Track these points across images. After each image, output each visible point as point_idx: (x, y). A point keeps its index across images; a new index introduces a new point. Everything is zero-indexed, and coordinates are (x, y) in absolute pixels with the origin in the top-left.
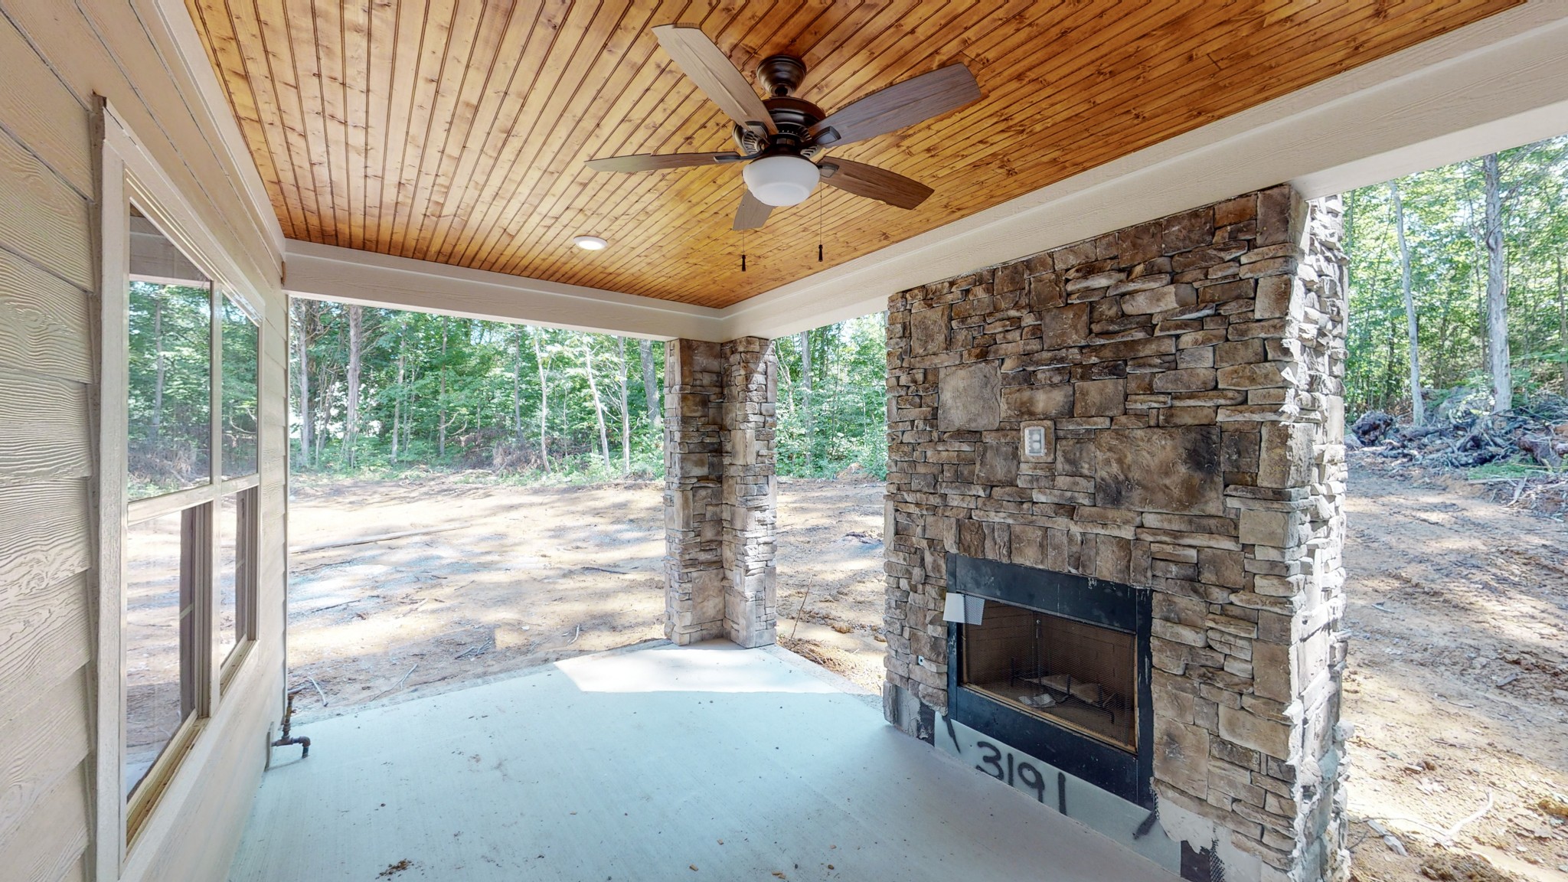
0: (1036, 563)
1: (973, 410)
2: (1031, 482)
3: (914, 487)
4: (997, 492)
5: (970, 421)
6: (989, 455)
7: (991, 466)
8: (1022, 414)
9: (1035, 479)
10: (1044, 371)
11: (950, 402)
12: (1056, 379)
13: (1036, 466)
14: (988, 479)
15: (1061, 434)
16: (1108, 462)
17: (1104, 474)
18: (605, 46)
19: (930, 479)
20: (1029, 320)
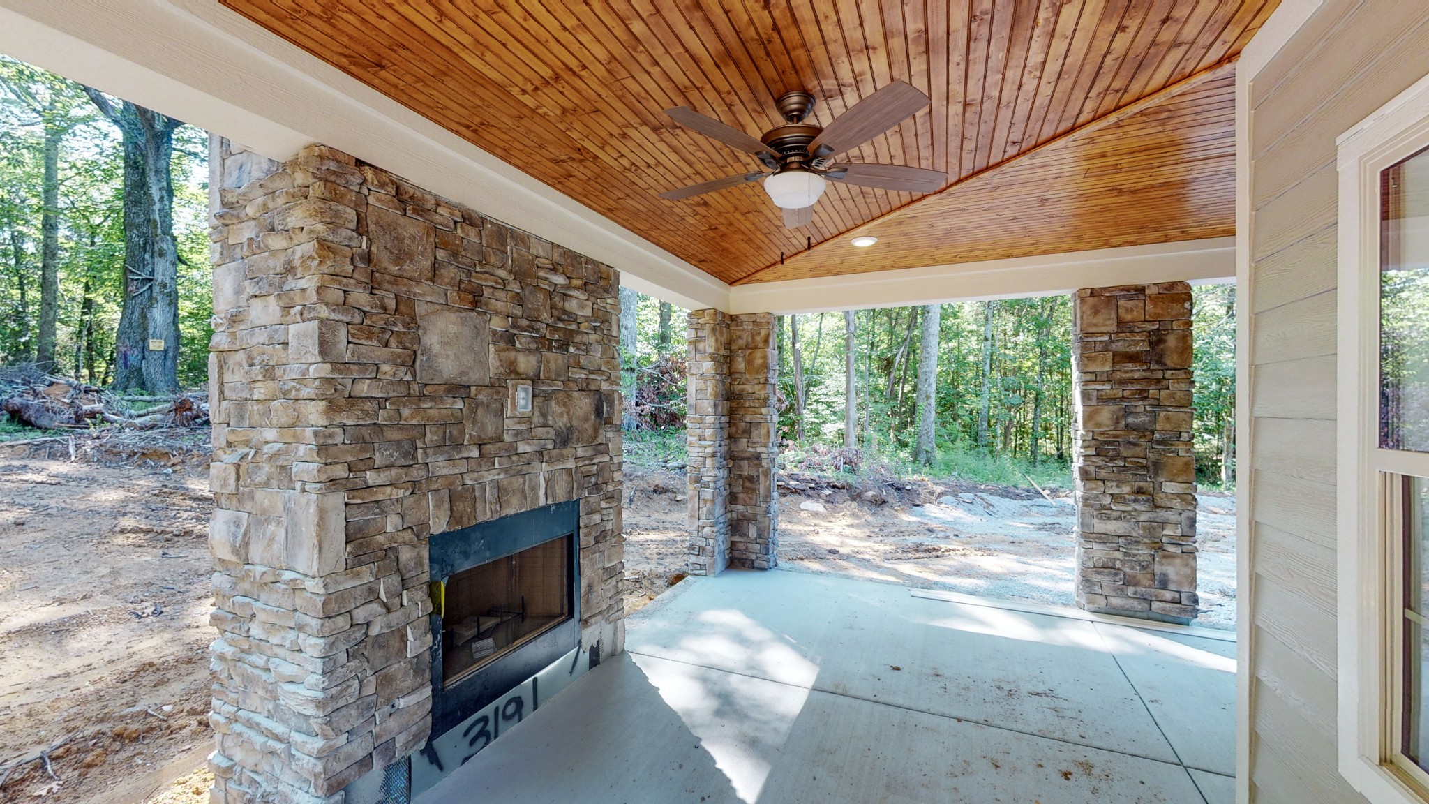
0: (521, 508)
1: (466, 363)
2: (516, 435)
3: (378, 460)
4: (489, 448)
5: (461, 374)
6: (480, 411)
7: (482, 424)
8: (511, 372)
9: (518, 433)
10: (526, 337)
11: (436, 348)
12: (533, 346)
13: (521, 420)
14: (479, 437)
15: (537, 392)
16: (561, 415)
17: (560, 424)
18: (926, 31)
19: (406, 446)
20: (515, 287)
